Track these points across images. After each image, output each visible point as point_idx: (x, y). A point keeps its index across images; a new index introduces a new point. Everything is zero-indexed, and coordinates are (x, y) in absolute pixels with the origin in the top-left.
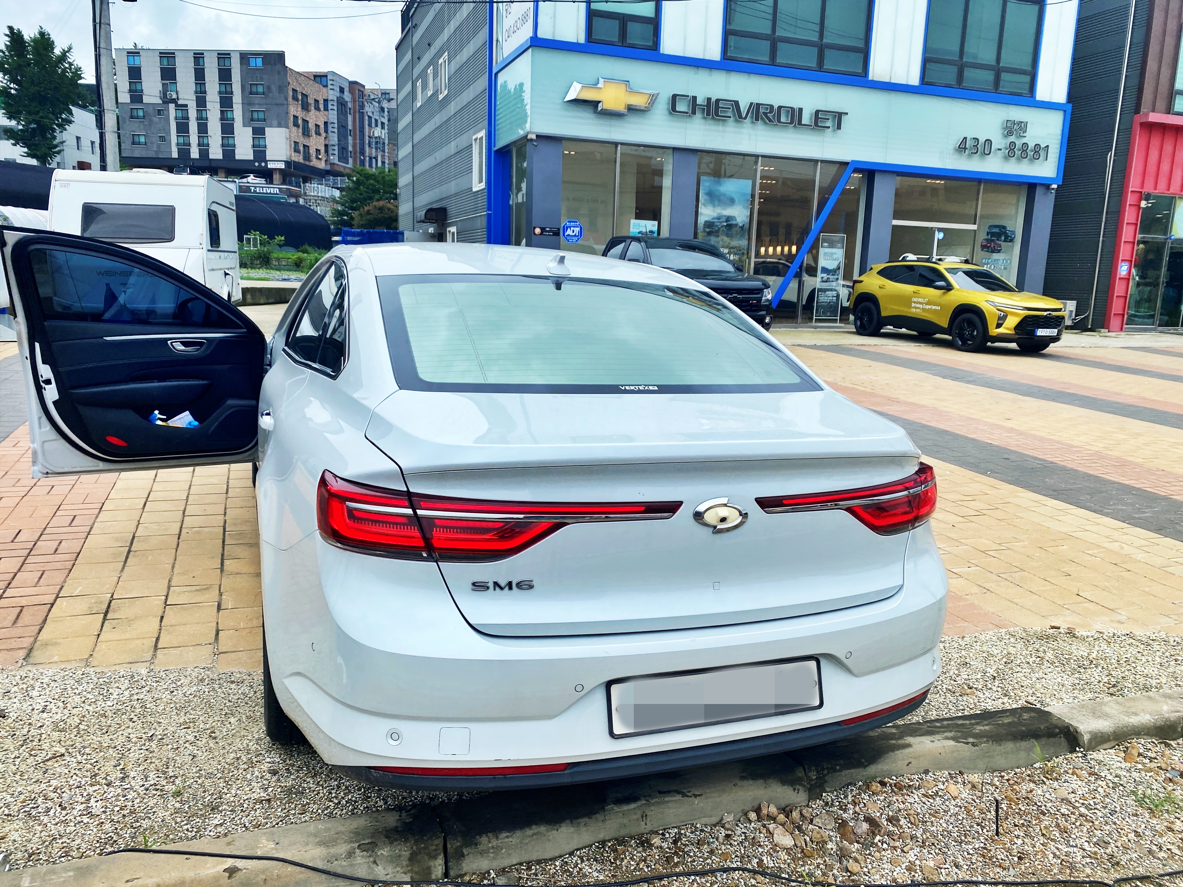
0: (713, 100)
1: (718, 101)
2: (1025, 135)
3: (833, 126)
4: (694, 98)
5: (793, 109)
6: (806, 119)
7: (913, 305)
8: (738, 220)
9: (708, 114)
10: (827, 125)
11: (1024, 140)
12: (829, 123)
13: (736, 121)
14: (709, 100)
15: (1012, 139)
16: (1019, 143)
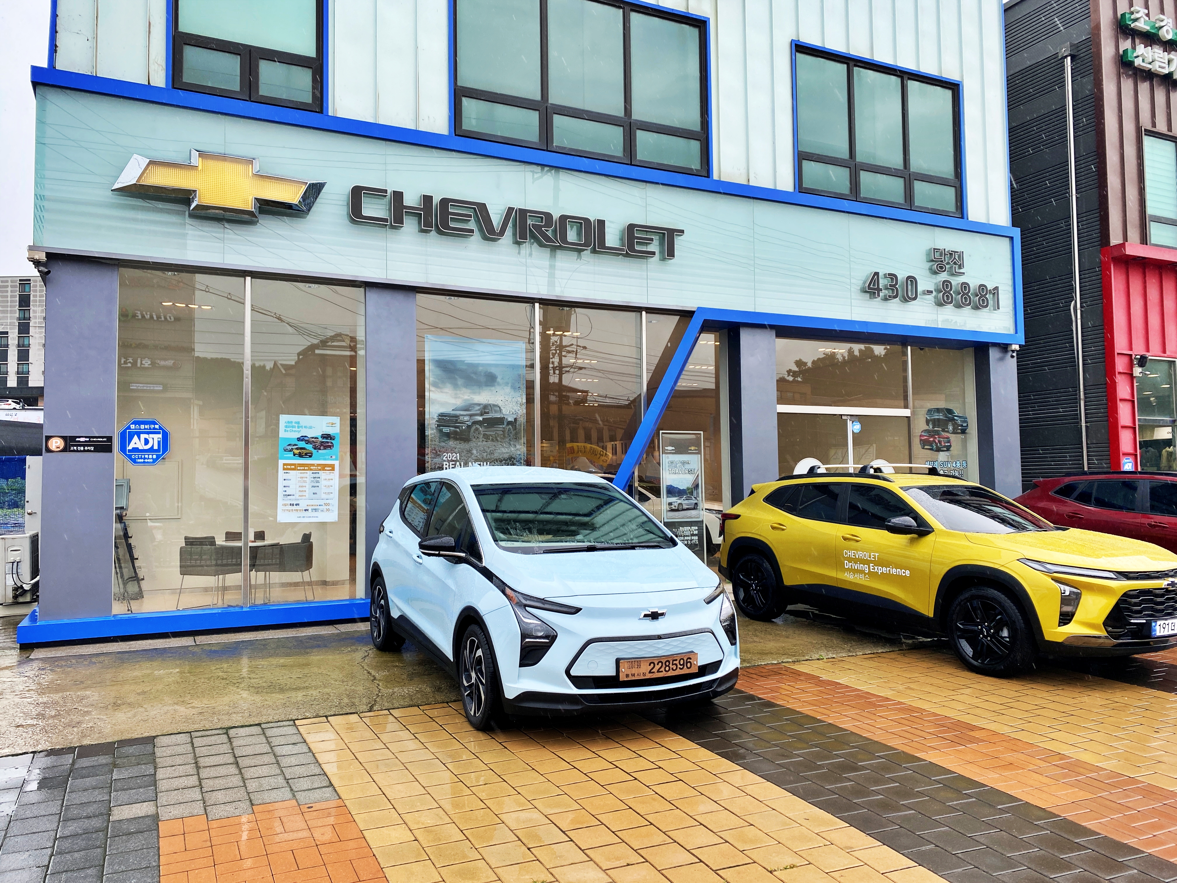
0: (436, 200)
1: (445, 202)
2: (961, 271)
3: (662, 252)
4: (398, 196)
5: (587, 220)
6: (612, 239)
7: (847, 565)
8: (504, 411)
9: (428, 224)
10: (651, 248)
11: (961, 279)
12: (654, 247)
13: (485, 238)
14: (427, 199)
15: (944, 276)
16: (956, 281)
